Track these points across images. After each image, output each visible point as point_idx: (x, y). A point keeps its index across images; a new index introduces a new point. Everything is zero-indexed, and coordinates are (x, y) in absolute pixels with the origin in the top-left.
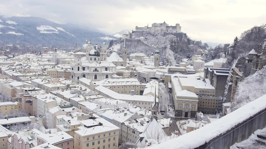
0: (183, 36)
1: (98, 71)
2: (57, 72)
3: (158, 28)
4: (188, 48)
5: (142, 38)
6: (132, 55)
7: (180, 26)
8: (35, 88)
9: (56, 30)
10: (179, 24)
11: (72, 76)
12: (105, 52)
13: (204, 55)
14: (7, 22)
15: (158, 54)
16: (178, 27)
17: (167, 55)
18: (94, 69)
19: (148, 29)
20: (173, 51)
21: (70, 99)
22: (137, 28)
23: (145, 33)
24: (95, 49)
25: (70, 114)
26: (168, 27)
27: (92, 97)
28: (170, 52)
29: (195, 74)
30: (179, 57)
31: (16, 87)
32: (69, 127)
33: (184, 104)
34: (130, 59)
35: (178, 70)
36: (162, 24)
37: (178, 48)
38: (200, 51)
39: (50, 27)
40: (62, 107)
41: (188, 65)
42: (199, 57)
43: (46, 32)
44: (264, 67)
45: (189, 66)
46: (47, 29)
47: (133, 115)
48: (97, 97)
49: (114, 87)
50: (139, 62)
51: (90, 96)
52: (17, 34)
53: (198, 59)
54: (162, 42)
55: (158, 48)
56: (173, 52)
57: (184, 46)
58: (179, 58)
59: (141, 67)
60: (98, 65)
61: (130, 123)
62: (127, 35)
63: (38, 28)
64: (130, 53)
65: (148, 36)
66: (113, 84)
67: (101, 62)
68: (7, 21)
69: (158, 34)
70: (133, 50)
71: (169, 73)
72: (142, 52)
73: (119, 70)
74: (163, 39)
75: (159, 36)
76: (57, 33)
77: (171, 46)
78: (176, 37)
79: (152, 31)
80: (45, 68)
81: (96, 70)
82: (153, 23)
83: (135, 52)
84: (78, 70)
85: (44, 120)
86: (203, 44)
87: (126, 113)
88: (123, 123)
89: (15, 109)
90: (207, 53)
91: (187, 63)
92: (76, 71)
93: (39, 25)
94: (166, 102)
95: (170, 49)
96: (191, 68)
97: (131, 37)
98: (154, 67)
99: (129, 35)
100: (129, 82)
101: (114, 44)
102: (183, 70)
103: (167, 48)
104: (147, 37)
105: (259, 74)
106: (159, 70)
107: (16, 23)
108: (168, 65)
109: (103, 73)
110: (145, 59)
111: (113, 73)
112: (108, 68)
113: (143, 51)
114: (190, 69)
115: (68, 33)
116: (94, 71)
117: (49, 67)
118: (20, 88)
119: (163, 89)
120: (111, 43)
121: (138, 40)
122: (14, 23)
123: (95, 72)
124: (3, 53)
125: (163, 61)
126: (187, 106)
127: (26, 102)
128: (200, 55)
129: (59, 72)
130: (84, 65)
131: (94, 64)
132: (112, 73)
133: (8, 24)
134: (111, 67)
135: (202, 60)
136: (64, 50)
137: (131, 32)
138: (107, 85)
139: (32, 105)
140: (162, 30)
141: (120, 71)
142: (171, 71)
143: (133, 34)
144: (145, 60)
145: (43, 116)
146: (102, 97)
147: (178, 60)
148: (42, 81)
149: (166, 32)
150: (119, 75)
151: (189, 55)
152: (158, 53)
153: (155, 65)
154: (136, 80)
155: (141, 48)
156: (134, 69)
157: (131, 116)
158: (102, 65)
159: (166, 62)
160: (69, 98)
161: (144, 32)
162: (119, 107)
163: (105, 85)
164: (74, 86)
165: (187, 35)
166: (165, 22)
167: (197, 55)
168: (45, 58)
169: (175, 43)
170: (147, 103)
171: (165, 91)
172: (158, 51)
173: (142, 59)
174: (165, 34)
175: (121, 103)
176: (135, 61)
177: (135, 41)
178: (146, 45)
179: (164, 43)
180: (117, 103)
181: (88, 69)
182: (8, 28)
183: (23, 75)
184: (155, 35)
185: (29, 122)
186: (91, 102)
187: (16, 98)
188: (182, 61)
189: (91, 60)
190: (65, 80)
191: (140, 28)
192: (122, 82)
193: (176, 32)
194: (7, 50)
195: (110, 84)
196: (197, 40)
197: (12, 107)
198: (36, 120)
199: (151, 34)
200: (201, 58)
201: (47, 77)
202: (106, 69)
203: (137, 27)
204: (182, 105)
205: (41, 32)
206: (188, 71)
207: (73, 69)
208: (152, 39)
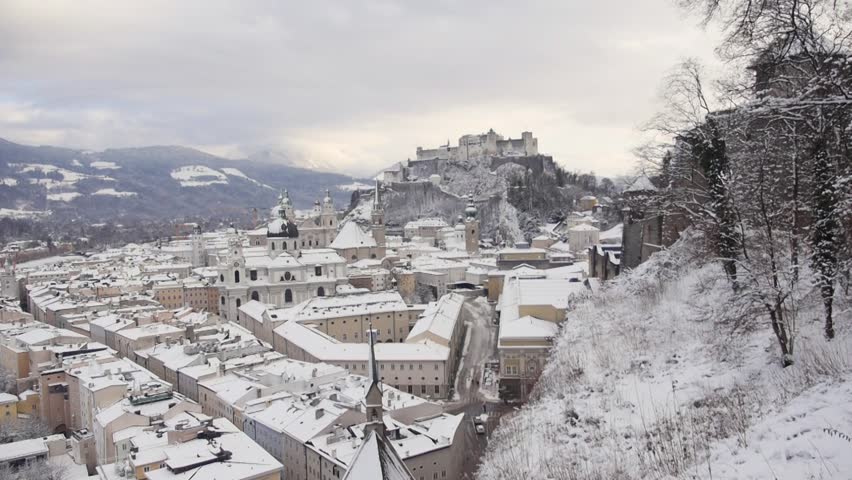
0: (545, 163)
1: (293, 279)
2: (185, 289)
3: (477, 149)
4: (556, 195)
5: (435, 178)
6: (409, 226)
7: (534, 136)
8: (86, 346)
9: (223, 175)
10: (531, 133)
11: (223, 299)
12: (331, 223)
13: (599, 210)
14: (92, 165)
15: (472, 219)
16: (528, 141)
17: (502, 217)
18: (283, 274)
19: (450, 154)
20: (516, 206)
21: (178, 373)
22: (420, 152)
23: (443, 164)
24: (284, 217)
25: (161, 421)
26: (501, 143)
27: (248, 360)
28: (507, 209)
29: (572, 264)
30: (529, 222)
31: (34, 345)
32: (128, 472)
33: (522, 360)
34: (406, 237)
35: (523, 259)
36: (486, 136)
37: (527, 197)
38: (590, 201)
39: (206, 169)
40: (136, 403)
41: (555, 242)
42: (585, 216)
43: (195, 184)
44: (681, 233)
45: (560, 245)
46: (200, 174)
47: (342, 415)
48: (261, 360)
49: (330, 322)
50: (428, 244)
51: (244, 356)
52: (119, 194)
53: (582, 224)
54: (488, 185)
55: (472, 201)
56: (515, 210)
57: (545, 191)
58: (530, 226)
59: (427, 258)
60: (293, 262)
61: (330, 442)
62: (395, 174)
63: (175, 175)
64: (405, 221)
65: (452, 170)
66: (329, 315)
67: (303, 251)
68: (91, 162)
69: (478, 163)
70: (412, 212)
71: (500, 269)
72: (437, 215)
73: (362, 269)
74: (490, 177)
75: (480, 170)
76: (225, 182)
77: (511, 193)
78: (524, 168)
79: (461, 158)
80: (152, 283)
81: (288, 276)
82: (460, 136)
83: (419, 217)
84: (237, 280)
85: (86, 446)
86: (599, 183)
87: (322, 410)
88: (307, 443)
89: (18, 412)
90: (608, 203)
91: (553, 236)
92: (230, 284)
93: (178, 168)
94: (483, 355)
95: (509, 202)
96: (563, 250)
97: (405, 178)
98: (466, 255)
99: (401, 174)
100: (374, 306)
101: (363, 200)
102: (539, 258)
103: (501, 199)
104: (448, 175)
105: (659, 264)
106: (476, 261)
107: (117, 165)
108: (504, 245)
109: (309, 284)
110: (446, 235)
111: (338, 281)
112: (322, 269)
113: (440, 212)
114: (562, 252)
115: (254, 181)
116: (282, 279)
117: (164, 277)
118: (40, 348)
119: (482, 315)
120: (355, 198)
121: (424, 183)
122: (112, 166)
123: (285, 283)
124: (71, 249)
125: (493, 237)
126: (533, 364)
127: (51, 392)
128: (590, 212)
129: (191, 289)
130: (252, 263)
131: (282, 261)
132: (335, 280)
133: (96, 171)
134: (331, 264)
135: (594, 224)
136: (232, 226)
137: (406, 165)
138: (310, 318)
139: (66, 398)
140: (486, 152)
141: (363, 272)
142: (505, 263)
143: (412, 169)
144: (444, 238)
145: (85, 433)
146: (277, 359)
147: (530, 230)
148: (118, 321)
149: (499, 156)
150: (356, 286)
151: (560, 214)
152: (472, 214)
153: (470, 247)
154: (397, 296)
155: (434, 204)
156: (405, 264)
157: (335, 418)
158: (304, 261)
159: (501, 236)
160: (175, 369)
161: (440, 163)
162: (321, 387)
163: (302, 318)
164: (215, 327)
165: (554, 160)
166: (494, 130)
167: (581, 211)
168: (166, 253)
169: (520, 183)
170: (416, 367)
171: (487, 321)
172: (473, 209)
173: (438, 234)
174: (496, 163)
175: (326, 374)
176: (420, 242)
177: (417, 187)
178: (447, 196)
179: (495, 187)
180: (314, 375)
181: (267, 274)
182: (95, 180)
183: (75, 306)
184: (470, 166)
185: (41, 457)
186: (239, 376)
187: (28, 378)
188: (538, 231)
189: (273, 248)
190: (193, 311)
191: (428, 151)
192: (353, 306)
193: (523, 155)
194: (83, 239)
195: (319, 316)
196: (583, 172)
197: (7, 410)
198: (68, 447)
199: (459, 166)
200: (591, 219)
201: (146, 307)
202: (318, 271)
203: (419, 149)
204: (519, 364)
205: (184, 184)
206: (555, 259)
207: (222, 279)
208: (461, 178)
